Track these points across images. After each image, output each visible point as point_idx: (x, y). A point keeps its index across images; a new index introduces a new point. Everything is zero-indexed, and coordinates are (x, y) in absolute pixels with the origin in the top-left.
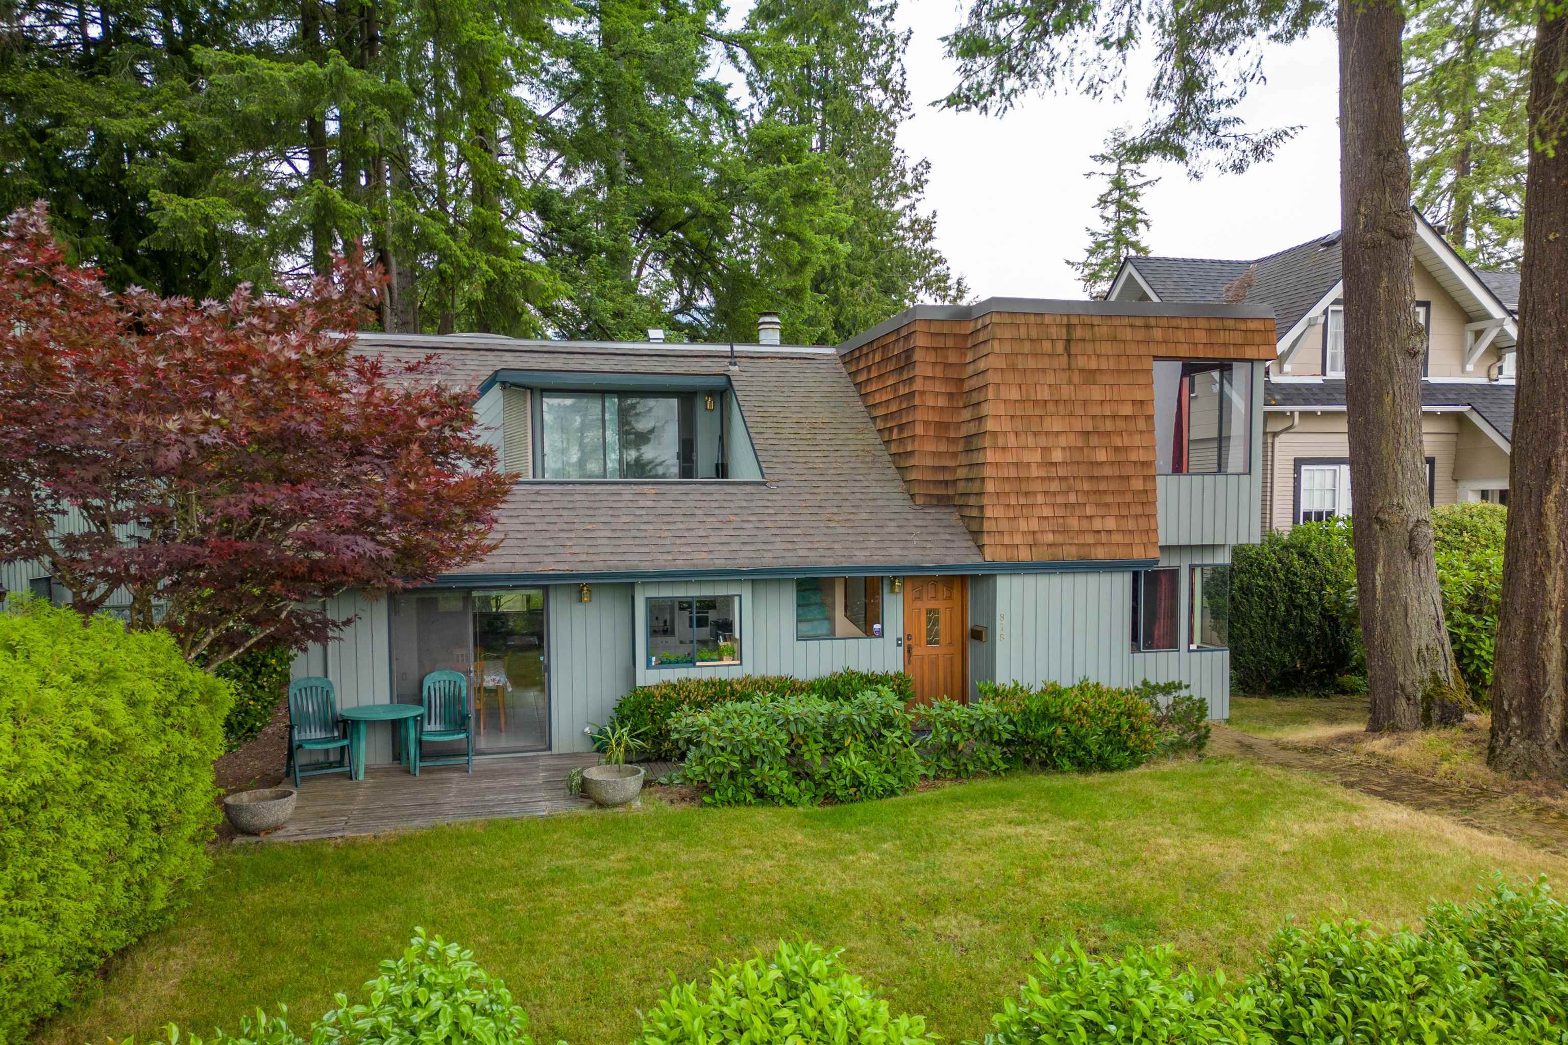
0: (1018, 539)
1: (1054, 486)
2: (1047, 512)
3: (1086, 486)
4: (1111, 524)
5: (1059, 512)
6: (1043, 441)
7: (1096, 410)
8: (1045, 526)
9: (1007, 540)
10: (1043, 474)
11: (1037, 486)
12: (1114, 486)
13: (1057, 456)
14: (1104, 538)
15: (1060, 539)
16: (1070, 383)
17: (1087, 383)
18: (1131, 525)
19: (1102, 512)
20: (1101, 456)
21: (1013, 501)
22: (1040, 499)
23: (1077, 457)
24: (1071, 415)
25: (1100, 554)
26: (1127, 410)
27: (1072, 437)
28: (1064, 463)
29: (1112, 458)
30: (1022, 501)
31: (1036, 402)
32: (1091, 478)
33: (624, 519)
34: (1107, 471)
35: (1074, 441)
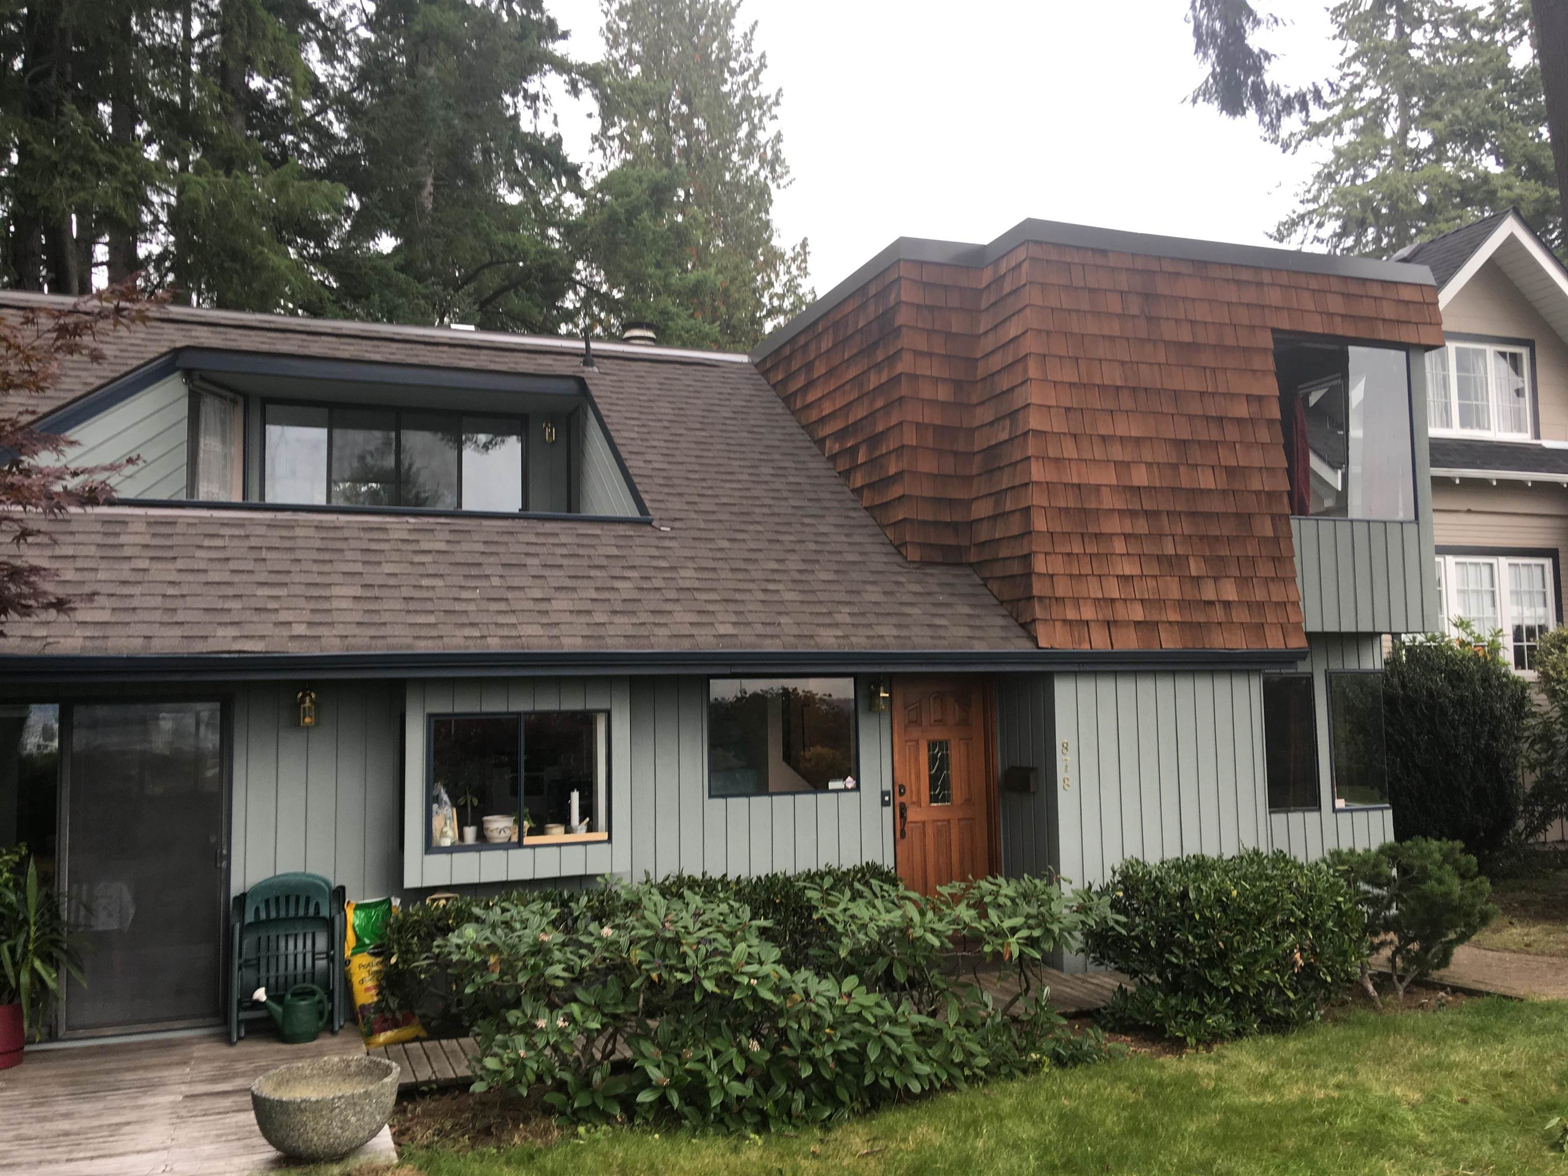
0: (1088, 613)
1: (1140, 526)
2: (1129, 568)
3: (1188, 528)
4: (1230, 592)
5: (1151, 567)
6: (1115, 451)
7: (1195, 408)
8: (1130, 591)
9: (1071, 615)
10: (1120, 504)
11: (1112, 526)
12: (1228, 528)
13: (1140, 477)
14: (1219, 614)
15: (1152, 613)
16: (1152, 361)
17: (1177, 363)
18: (1260, 595)
19: (1214, 570)
20: (1207, 481)
21: (1077, 549)
22: (1119, 547)
23: (1170, 480)
24: (1157, 412)
26: (1241, 410)
27: (1160, 447)
28: (1152, 489)
29: (1223, 483)
30: (1092, 548)
31: (1102, 387)
32: (1193, 514)
33: (388, 568)
34: (1215, 505)
35: (1165, 454)
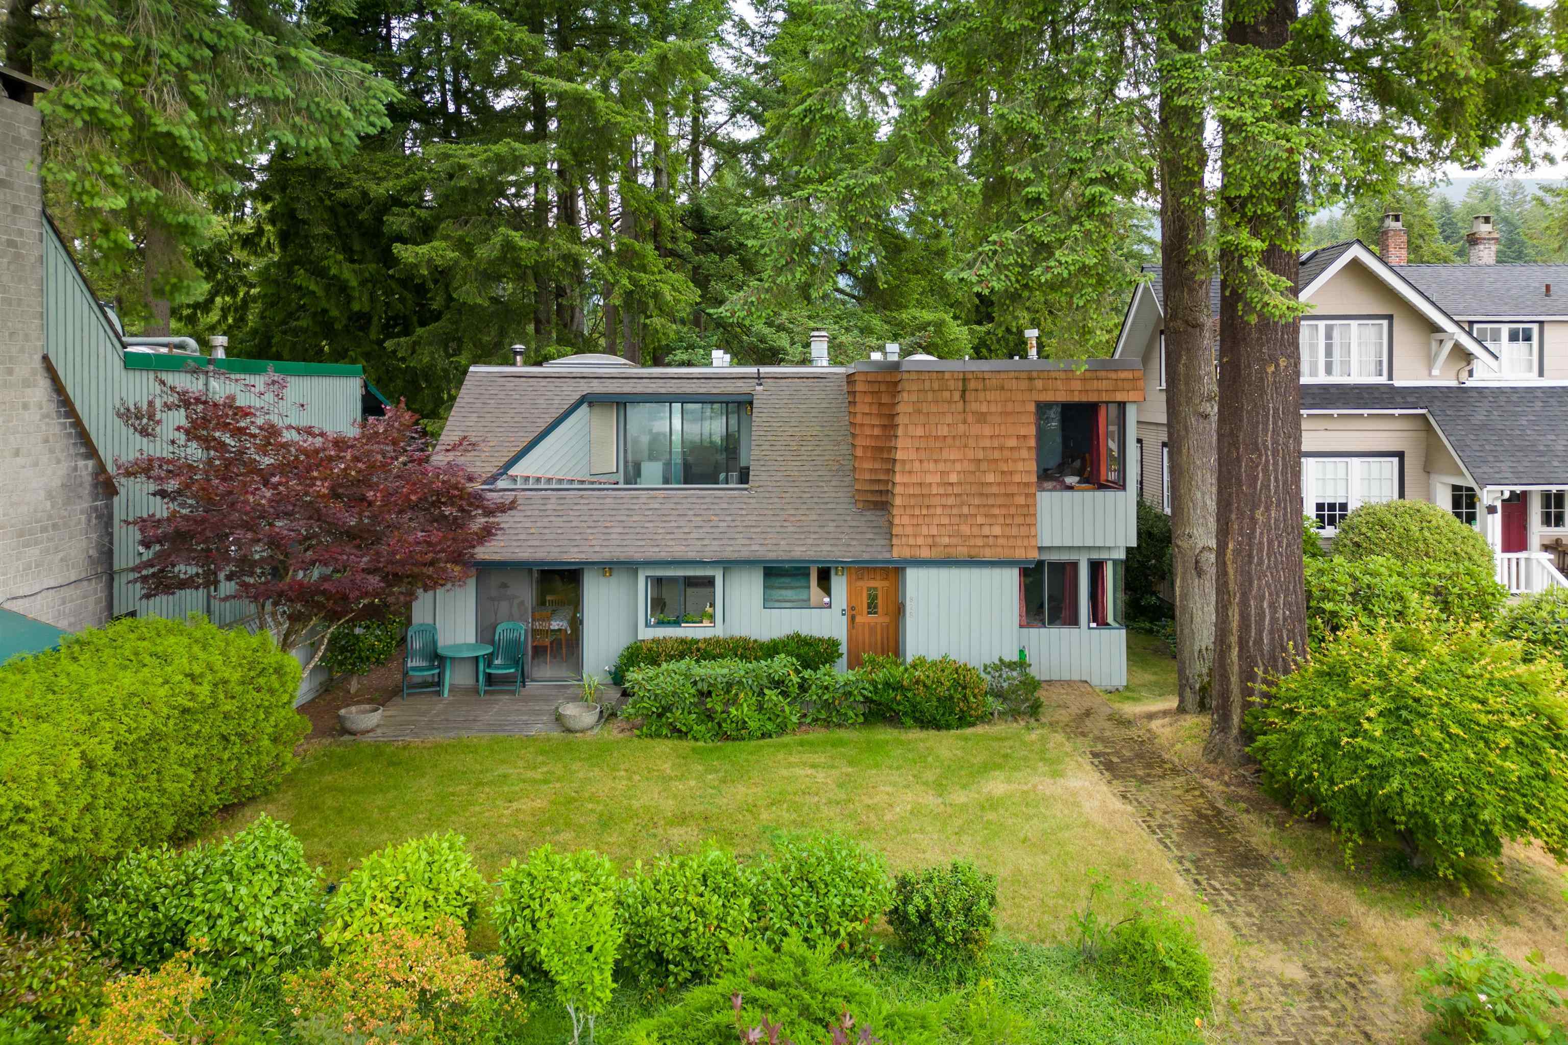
0: (920, 541)
1: (951, 501)
2: (945, 521)
3: (977, 501)
4: (997, 530)
5: (955, 520)
6: (941, 467)
7: (987, 443)
8: (943, 531)
9: (911, 541)
10: (941, 491)
11: (935, 501)
12: (1000, 501)
13: (953, 478)
14: (991, 541)
15: (954, 541)
16: (965, 422)
17: (978, 422)
18: (1014, 531)
19: (989, 521)
20: (990, 478)
21: (917, 512)
22: (939, 511)
23: (971, 479)
24: (966, 446)
25: (988, 554)
26: (1012, 443)
27: (966, 463)
28: (960, 484)
29: (998, 480)
30: (924, 512)
31: (936, 438)
32: (982, 495)
34: (995, 490)
35: (966, 466)
